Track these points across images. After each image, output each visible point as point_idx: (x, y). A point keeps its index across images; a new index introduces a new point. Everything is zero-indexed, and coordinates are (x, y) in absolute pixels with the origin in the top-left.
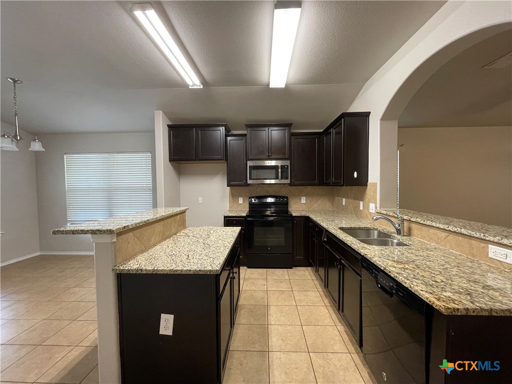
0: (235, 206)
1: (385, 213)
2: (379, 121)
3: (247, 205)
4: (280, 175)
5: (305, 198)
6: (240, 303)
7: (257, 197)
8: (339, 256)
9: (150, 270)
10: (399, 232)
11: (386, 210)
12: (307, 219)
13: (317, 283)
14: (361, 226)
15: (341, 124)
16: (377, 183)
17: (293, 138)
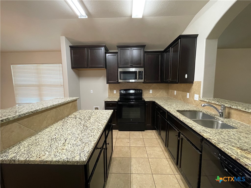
0: (112, 95)
1: (207, 101)
2: (205, 40)
3: (119, 94)
4: (138, 77)
5: (152, 90)
6: (113, 156)
7: (125, 90)
8: (179, 131)
9: (22, 161)
10: (222, 115)
11: (207, 99)
12: (154, 103)
13: (160, 141)
14: (191, 110)
15: (178, 43)
16: (201, 82)
17: (146, 54)
